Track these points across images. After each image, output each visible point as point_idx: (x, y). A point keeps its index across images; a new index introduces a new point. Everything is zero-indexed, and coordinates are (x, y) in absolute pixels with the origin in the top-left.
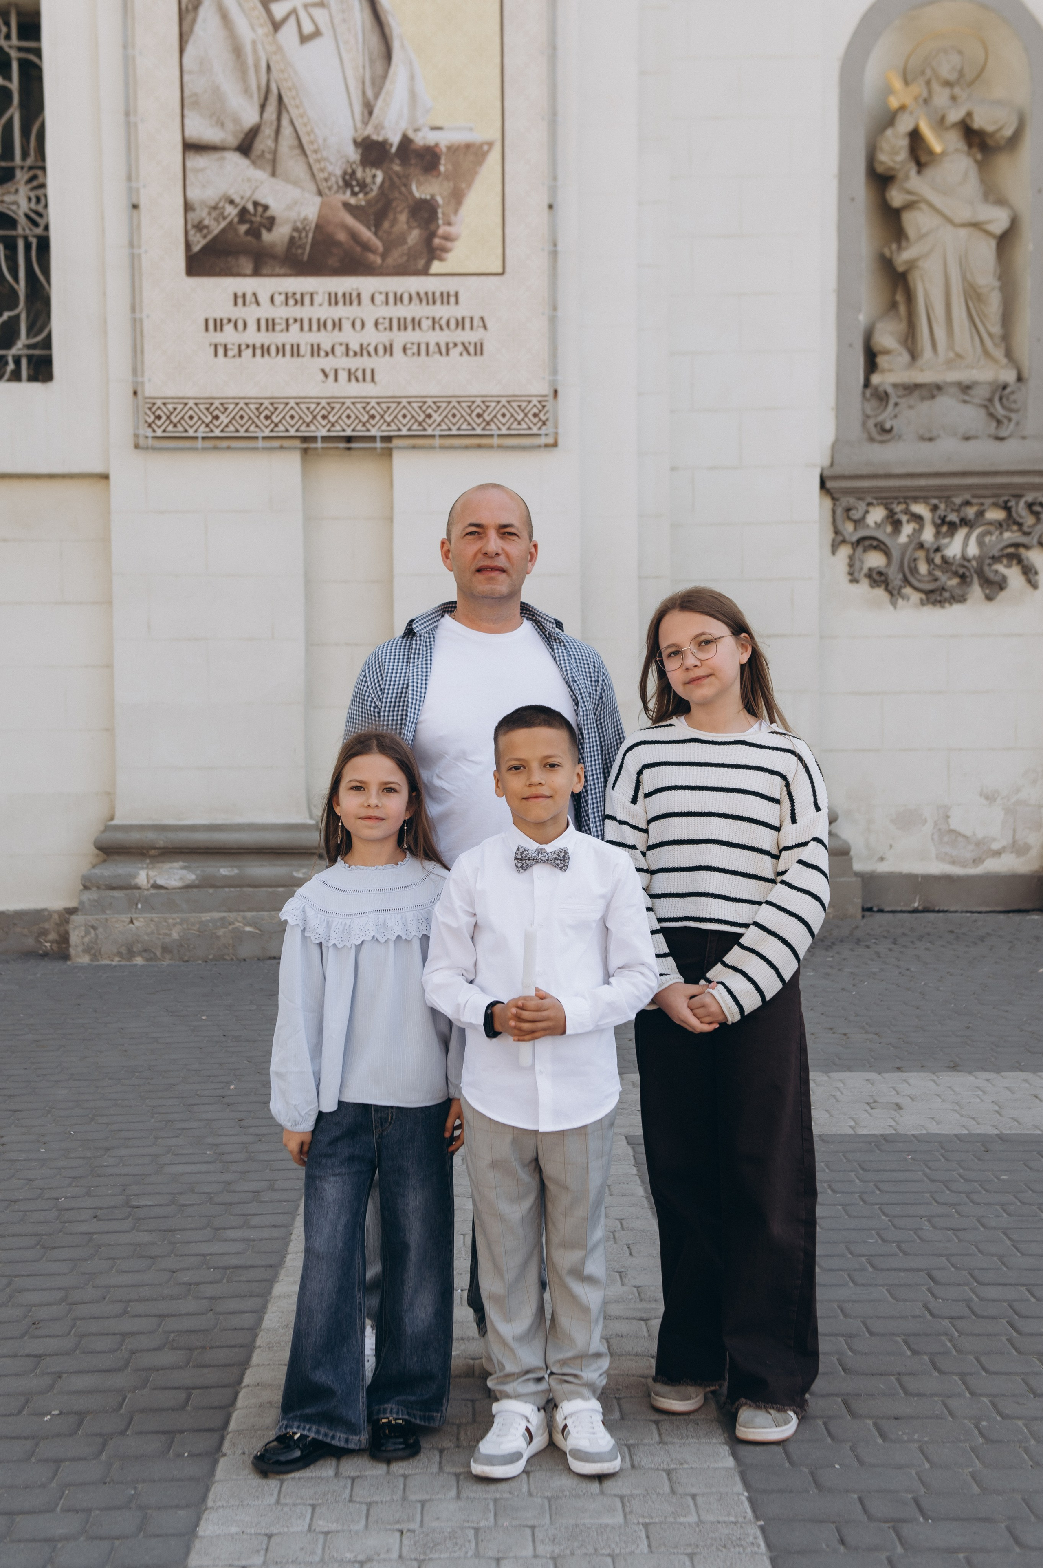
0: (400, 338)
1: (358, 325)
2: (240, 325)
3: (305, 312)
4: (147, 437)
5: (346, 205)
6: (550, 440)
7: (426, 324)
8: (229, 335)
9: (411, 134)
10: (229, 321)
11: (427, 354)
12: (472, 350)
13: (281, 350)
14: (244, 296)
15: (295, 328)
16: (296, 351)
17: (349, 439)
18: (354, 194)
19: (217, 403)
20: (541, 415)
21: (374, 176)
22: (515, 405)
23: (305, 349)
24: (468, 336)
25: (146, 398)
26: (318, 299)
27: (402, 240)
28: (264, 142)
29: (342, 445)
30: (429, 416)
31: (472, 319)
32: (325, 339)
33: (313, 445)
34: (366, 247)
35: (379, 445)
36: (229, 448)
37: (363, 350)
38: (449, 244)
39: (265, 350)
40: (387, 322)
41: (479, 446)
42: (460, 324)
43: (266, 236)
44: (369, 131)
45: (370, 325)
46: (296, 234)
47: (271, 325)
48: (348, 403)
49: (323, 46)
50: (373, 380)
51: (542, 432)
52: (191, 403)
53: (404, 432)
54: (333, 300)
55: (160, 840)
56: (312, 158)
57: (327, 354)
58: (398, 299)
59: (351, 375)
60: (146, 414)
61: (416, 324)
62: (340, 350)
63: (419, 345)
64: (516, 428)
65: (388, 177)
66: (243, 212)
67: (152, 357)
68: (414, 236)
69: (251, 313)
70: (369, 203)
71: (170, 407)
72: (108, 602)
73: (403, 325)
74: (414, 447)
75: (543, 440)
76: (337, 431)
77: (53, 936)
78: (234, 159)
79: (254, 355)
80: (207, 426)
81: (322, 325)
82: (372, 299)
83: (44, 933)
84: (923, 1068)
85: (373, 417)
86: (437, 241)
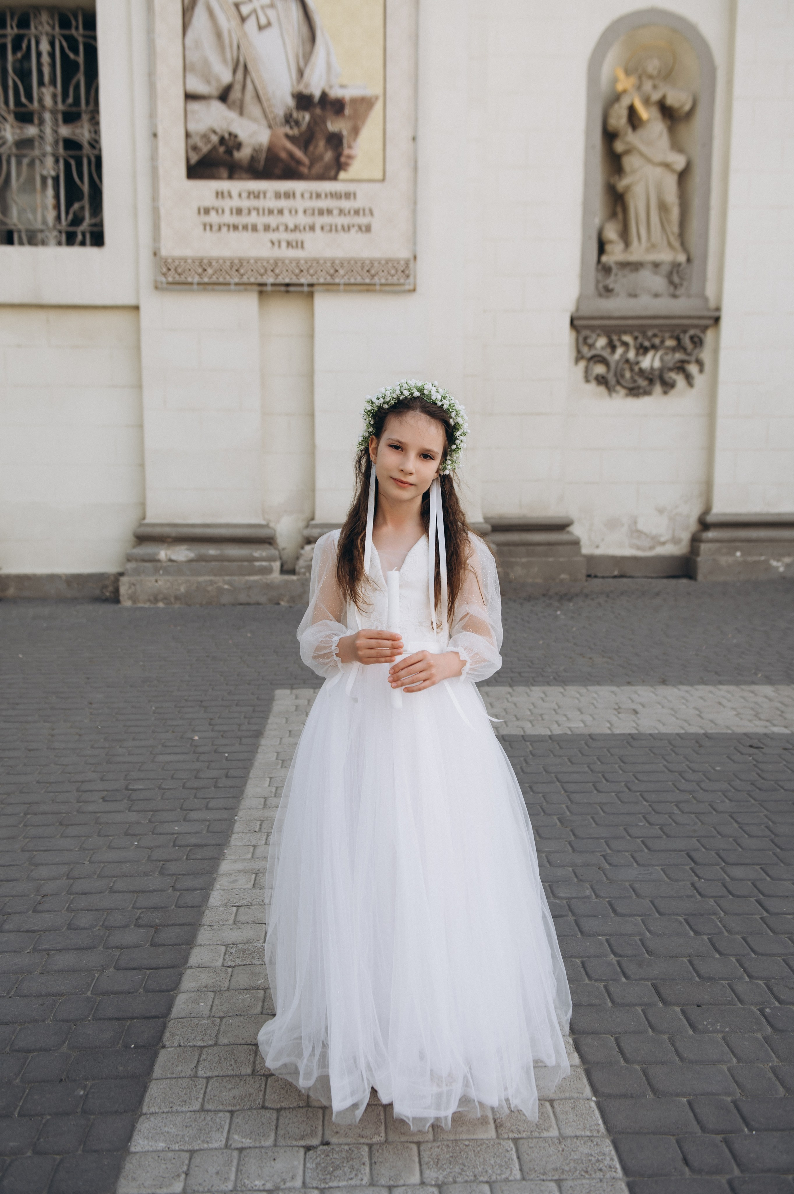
0: (320, 221)
1: (293, 212)
2: (220, 211)
3: (260, 203)
4: (162, 283)
5: (287, 136)
6: (411, 287)
7: (336, 212)
8: (213, 218)
9: (327, 90)
10: (213, 208)
11: (336, 230)
12: (364, 229)
13: (245, 227)
14: (222, 193)
15: (254, 213)
16: (255, 228)
17: (287, 285)
18: (291, 128)
19: (205, 261)
20: (407, 272)
21: (304, 118)
22: (390, 265)
23: (260, 227)
24: (362, 220)
25: (161, 258)
26: (268, 195)
27: (321, 158)
28: (235, 94)
29: (283, 288)
30: (337, 271)
31: (364, 210)
32: (273, 221)
33: (264, 288)
34: (299, 162)
35: (306, 289)
36: (213, 290)
37: (296, 228)
38: (350, 161)
39: (235, 227)
40: (311, 212)
41: (368, 291)
42: (357, 212)
43: (237, 155)
44: (301, 88)
45: (300, 212)
46: (255, 155)
47: (239, 211)
48: (287, 262)
49: (273, 33)
50: (302, 247)
51: (408, 281)
52: (190, 261)
53: (322, 280)
54: (278, 196)
55: (173, 532)
56: (265, 104)
57: (274, 230)
58: (318, 196)
59: (289, 244)
60: (161, 268)
61: (330, 212)
62: (282, 228)
63: (331, 226)
64: (391, 280)
65: (313, 117)
66: (222, 140)
67: (165, 230)
68: (329, 156)
69: (227, 204)
70: (301, 134)
71: (177, 263)
72: (139, 386)
73: (321, 212)
74: (328, 291)
75: (407, 287)
76: (280, 280)
77: (111, 589)
78: (217, 106)
79: (229, 230)
80: (200, 275)
81: (271, 212)
82: (302, 196)
83: (105, 587)
84: (644, 682)
85: (302, 271)
86: (343, 159)
